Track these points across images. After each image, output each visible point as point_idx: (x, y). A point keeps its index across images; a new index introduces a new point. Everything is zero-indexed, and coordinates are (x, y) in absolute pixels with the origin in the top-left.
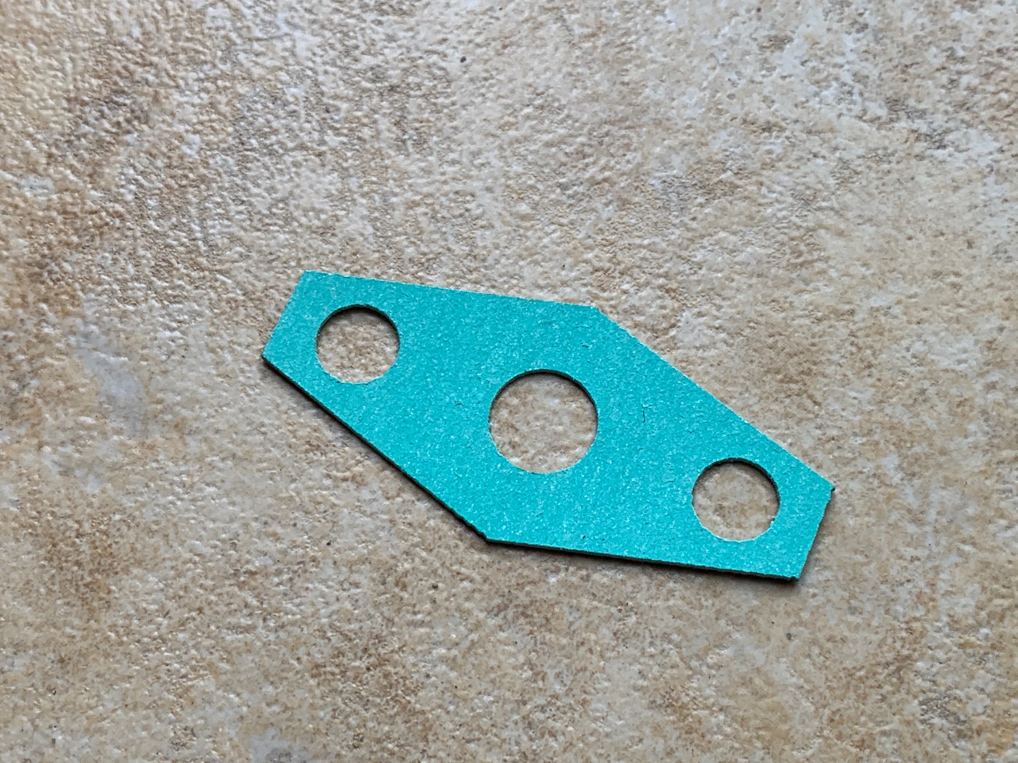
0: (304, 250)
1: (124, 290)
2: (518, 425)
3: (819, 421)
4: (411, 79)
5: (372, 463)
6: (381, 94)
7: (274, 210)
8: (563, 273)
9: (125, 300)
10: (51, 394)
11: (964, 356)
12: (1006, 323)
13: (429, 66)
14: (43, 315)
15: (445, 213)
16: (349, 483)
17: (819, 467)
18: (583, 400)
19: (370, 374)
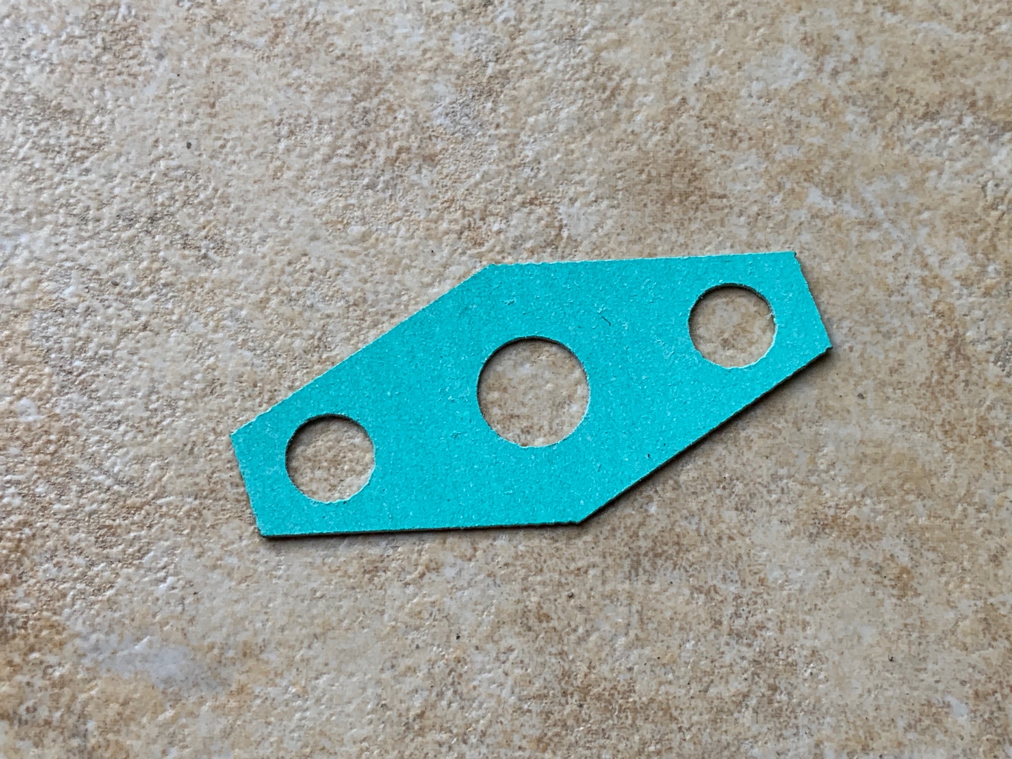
0: (210, 419)
1: (90, 583)
2: (516, 412)
3: (736, 210)
4: (160, 199)
5: (430, 545)
6: (148, 232)
7: (151, 407)
8: (436, 258)
9: (99, 590)
10: (116, 722)
11: (795, 66)
12: (802, 14)
13: (165, 175)
14: (42, 662)
15: (295, 289)
16: (428, 575)
17: (767, 246)
18: (547, 347)
19: (361, 473)
